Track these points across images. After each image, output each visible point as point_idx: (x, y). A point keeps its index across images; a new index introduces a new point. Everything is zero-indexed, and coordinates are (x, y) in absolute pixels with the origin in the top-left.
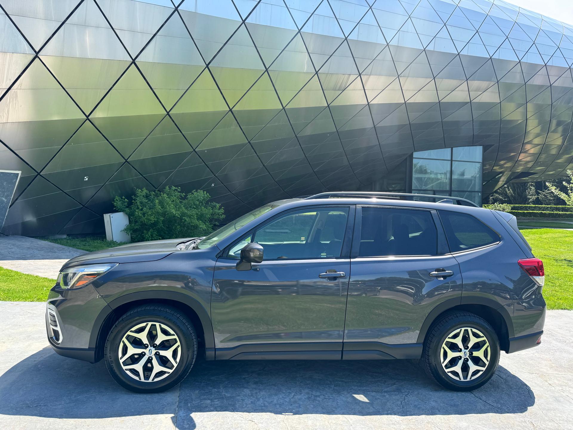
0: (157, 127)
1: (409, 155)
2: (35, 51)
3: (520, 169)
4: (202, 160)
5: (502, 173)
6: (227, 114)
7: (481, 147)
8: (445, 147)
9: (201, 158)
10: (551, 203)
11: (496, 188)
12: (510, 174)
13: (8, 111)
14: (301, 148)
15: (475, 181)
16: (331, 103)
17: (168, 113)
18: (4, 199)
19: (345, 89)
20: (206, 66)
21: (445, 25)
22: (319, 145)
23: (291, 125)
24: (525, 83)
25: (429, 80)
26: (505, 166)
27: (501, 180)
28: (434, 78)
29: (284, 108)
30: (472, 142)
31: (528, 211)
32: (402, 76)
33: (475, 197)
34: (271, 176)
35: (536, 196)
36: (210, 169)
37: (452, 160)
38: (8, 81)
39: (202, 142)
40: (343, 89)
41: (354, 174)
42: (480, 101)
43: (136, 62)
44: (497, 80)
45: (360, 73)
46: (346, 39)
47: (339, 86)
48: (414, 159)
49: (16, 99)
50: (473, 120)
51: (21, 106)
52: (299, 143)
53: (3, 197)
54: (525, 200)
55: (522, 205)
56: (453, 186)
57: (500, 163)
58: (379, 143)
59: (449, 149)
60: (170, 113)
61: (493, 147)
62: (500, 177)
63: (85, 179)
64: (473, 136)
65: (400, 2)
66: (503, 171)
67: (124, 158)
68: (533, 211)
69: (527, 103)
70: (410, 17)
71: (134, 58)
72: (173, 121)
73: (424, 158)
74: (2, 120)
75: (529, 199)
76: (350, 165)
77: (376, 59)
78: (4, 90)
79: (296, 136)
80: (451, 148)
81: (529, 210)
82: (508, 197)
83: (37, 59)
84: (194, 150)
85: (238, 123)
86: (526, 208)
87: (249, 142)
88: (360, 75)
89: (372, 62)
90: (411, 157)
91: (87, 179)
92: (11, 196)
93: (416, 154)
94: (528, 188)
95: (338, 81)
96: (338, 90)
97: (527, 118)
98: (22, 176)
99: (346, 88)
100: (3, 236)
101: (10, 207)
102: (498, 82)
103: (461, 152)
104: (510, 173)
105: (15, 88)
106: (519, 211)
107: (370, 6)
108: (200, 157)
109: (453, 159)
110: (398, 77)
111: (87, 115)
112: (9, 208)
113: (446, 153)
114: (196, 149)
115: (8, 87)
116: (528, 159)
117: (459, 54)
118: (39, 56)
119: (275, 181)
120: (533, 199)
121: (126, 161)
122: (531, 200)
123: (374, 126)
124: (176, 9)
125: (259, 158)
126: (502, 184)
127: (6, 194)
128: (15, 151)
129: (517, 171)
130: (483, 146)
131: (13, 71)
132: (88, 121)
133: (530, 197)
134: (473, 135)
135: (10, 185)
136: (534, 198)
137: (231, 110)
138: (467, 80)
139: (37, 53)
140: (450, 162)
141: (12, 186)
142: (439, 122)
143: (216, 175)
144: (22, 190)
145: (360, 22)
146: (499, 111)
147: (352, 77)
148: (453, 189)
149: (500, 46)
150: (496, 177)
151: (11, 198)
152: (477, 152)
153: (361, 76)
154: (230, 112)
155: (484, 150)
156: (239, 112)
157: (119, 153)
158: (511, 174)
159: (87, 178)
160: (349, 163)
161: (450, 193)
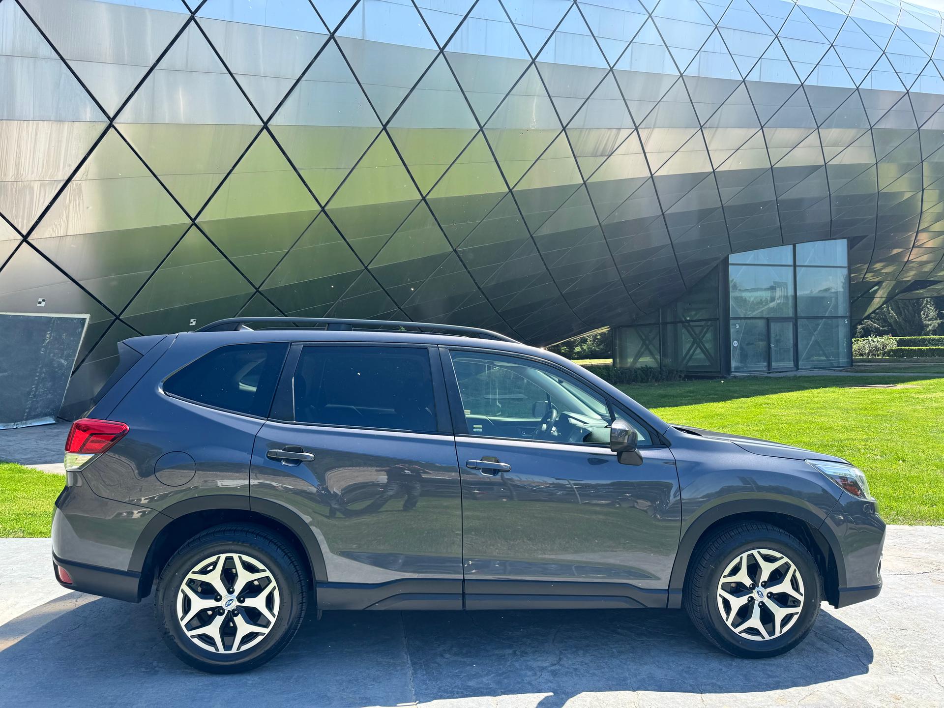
0: (306, 231)
1: (720, 260)
2: (108, 117)
3: (910, 276)
4: (379, 284)
5: (879, 283)
6: (417, 206)
7: (845, 240)
8: (784, 244)
9: (377, 281)
11: (870, 310)
12: (892, 285)
13: (68, 217)
14: (541, 255)
15: (837, 299)
16: (588, 178)
17: (323, 208)
18: (63, 361)
19: (613, 153)
20: (382, 127)
21: (777, 37)
22: (570, 249)
23: (523, 218)
24: (919, 128)
25: (754, 131)
26: (883, 271)
27: (878, 295)
28: (762, 128)
29: (510, 190)
30: (829, 234)
31: (928, 348)
32: (708, 127)
33: (838, 326)
34: (491, 304)
35: (939, 321)
36: (391, 298)
37: (795, 266)
38: (67, 168)
39: (379, 254)
40: (608, 153)
41: (629, 295)
42: (842, 163)
43: (269, 127)
44: (870, 125)
45: (637, 125)
46: (611, 69)
47: (602, 149)
48: (730, 266)
49: (79, 197)
50: (830, 196)
51: (88, 208)
52: (537, 248)
53: (61, 357)
54: (920, 329)
55: (916, 337)
56: (799, 310)
57: (875, 266)
58: (671, 242)
59: (790, 247)
60: (326, 208)
61: (865, 239)
62: (876, 291)
63: (192, 323)
64: (831, 223)
65: (698, 3)
66: (881, 280)
67: (253, 286)
68: (937, 347)
69: (922, 161)
70: (716, 27)
71: (265, 120)
72: (332, 222)
73: (747, 263)
74: (58, 232)
75: (927, 326)
76: (622, 281)
77: (662, 100)
78: (60, 183)
79: (531, 236)
80: (792, 245)
81: (929, 345)
82: (890, 325)
83: (112, 130)
84: (366, 268)
85: (436, 219)
86: (923, 342)
87: (455, 251)
88: (637, 129)
89: (655, 106)
90: (726, 263)
91: (194, 323)
92: (75, 355)
93: (733, 258)
94: (924, 307)
95: (599, 142)
96: (600, 156)
97: (923, 187)
98: (90, 323)
99: (614, 151)
100: (63, 421)
101: (72, 375)
102: (871, 129)
103: (809, 251)
104: (894, 282)
105: (77, 179)
106: (913, 348)
107: (648, 13)
108: (375, 279)
109: (797, 264)
110: (701, 129)
111: (193, 217)
112: (70, 375)
113: (784, 253)
114: (370, 265)
115: (66, 178)
116: (925, 258)
117: (802, 84)
118: (116, 125)
119: (497, 312)
120: (934, 326)
121: (257, 290)
122: (930, 328)
123: (663, 214)
124: (332, 36)
125: (471, 276)
126: (879, 303)
127: (65, 352)
128: (79, 282)
129: (904, 279)
130: (848, 238)
131: (74, 152)
132: (194, 227)
133: (929, 323)
134: (831, 220)
135: (72, 339)
136: (936, 323)
137: (424, 199)
138: (818, 127)
139: (112, 120)
140: (792, 268)
141: (76, 339)
142: (771, 201)
143: (401, 308)
144: (91, 345)
145: (633, 41)
146: (875, 178)
147: (624, 133)
148: (800, 314)
149: (873, 68)
150: (870, 291)
151: (74, 359)
152: (838, 249)
153: (639, 130)
154: (423, 201)
155: (851, 246)
156: (438, 201)
157: (245, 277)
158: (894, 285)
159: (194, 321)
160: (621, 277)
161: (794, 321)
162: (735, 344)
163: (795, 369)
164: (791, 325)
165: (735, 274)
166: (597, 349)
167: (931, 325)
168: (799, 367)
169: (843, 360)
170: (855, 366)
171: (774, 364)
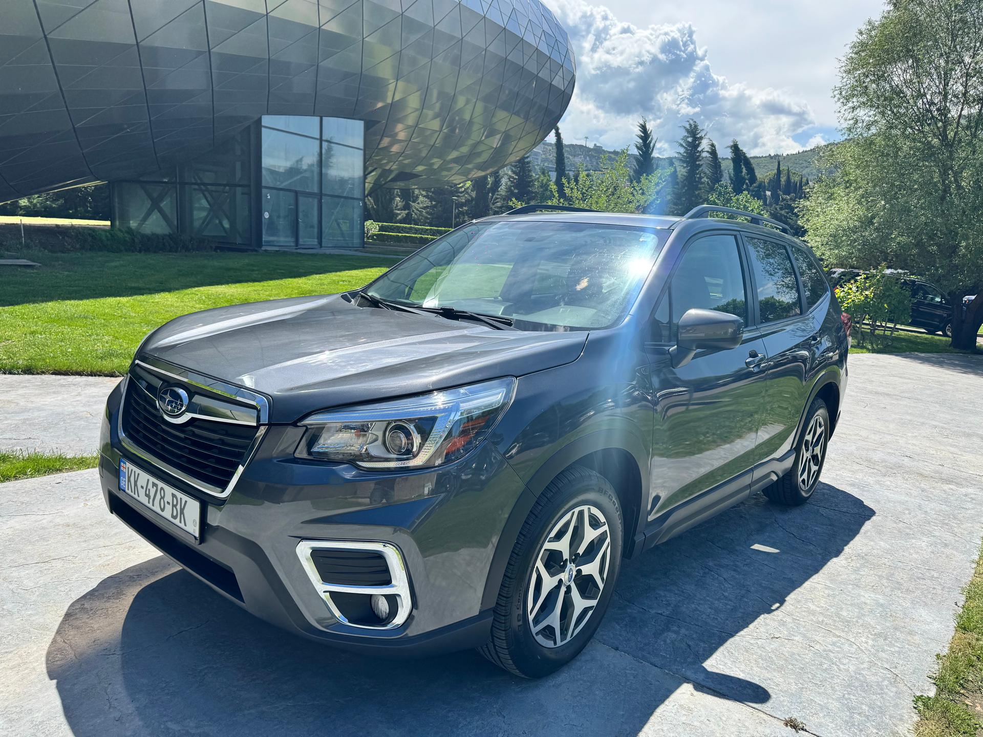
1: (257, 119)
7: (362, 122)
8: (311, 114)
10: (426, 223)
14: (54, 68)
22: (96, 67)
30: (352, 112)
33: (354, 207)
35: (406, 212)
37: (321, 140)
41: (154, 143)
42: (373, 42)
44: (402, 10)
48: (262, 128)
50: (361, 73)
52: (51, 57)
54: (393, 217)
55: (392, 224)
56: (323, 187)
58: (212, 88)
59: (317, 119)
61: (377, 124)
69: (432, 60)
73: (278, 128)
76: (150, 124)
79: (45, 37)
80: (320, 118)
90: (258, 124)
93: (267, 120)
102: (402, 14)
103: (333, 127)
104: (381, 170)
109: (323, 138)
113: (310, 124)
120: (403, 215)
122: (400, 217)
123: (209, 50)
130: (364, 120)
133: (399, 212)
134: (358, 99)
136: (404, 213)
140: (317, 141)
146: (397, 66)
148: (324, 191)
152: (356, 131)
155: (367, 128)
158: (381, 172)
160: (150, 118)
161: (319, 197)
162: (266, 215)
163: (319, 246)
164: (316, 202)
165: (267, 137)
166: (54, 206)
167: (400, 214)
168: (323, 245)
169: (356, 241)
170: (367, 247)
171: (301, 241)
